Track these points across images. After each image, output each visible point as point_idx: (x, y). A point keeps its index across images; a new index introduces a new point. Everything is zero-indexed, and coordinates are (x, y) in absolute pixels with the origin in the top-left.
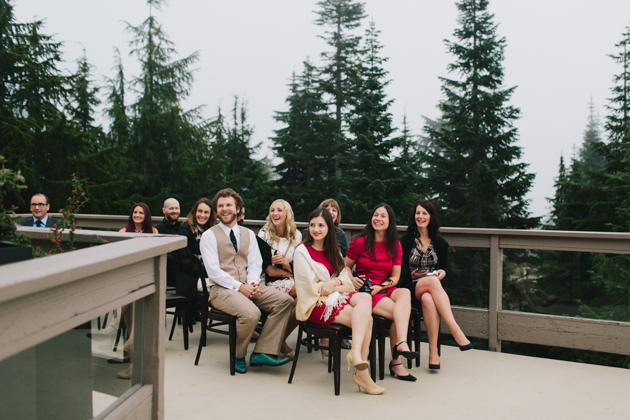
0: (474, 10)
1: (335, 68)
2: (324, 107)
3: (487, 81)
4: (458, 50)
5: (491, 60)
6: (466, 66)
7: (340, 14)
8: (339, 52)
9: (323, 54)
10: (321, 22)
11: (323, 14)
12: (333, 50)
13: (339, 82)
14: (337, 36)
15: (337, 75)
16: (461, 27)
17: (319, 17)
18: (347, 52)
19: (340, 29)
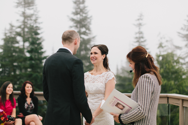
0: (80, 4)
1: (23, 27)
2: (17, 42)
3: (84, 33)
4: (73, 20)
5: (86, 25)
6: (76, 26)
7: (25, 3)
8: (24, 20)
9: (18, 20)
10: (17, 7)
11: (18, 3)
12: (22, 19)
13: (24, 32)
14: (24, 13)
15: (23, 29)
16: (74, 11)
17: (16, 4)
18: (28, 20)
19: (25, 10)
